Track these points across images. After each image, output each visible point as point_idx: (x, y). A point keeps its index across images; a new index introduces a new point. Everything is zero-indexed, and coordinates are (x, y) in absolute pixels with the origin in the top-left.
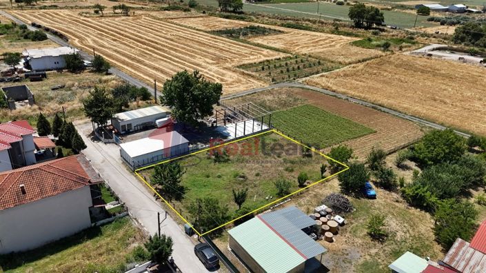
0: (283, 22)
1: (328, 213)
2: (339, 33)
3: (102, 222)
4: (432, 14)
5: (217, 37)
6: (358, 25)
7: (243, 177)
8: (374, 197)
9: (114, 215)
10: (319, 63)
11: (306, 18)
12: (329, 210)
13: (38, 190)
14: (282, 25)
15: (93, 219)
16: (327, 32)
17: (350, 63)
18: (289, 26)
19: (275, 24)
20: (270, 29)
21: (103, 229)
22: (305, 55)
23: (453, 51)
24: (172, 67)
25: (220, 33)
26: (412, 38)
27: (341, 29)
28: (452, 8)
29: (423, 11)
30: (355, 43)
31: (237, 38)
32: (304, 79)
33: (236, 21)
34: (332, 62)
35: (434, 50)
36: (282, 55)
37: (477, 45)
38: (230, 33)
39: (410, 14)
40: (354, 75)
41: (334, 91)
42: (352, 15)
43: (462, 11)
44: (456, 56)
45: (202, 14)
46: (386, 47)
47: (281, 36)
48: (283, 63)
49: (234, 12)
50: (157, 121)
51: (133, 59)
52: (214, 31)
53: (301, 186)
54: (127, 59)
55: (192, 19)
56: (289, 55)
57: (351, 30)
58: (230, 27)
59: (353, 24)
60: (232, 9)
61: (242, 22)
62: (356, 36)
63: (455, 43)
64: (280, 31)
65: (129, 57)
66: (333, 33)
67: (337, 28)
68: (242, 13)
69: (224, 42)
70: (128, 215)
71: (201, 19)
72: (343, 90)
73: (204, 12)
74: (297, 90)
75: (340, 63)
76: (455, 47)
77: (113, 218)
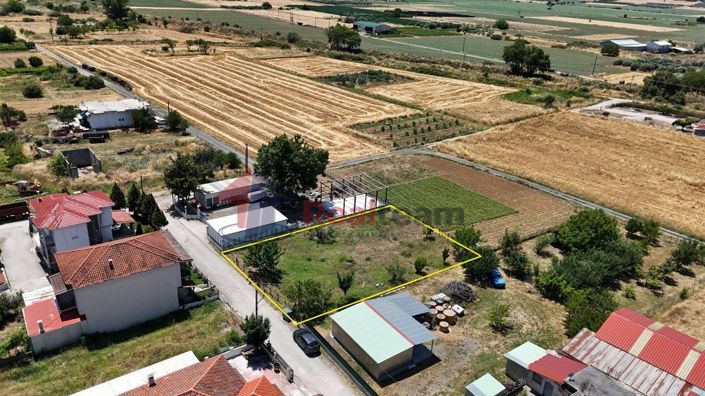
0: (415, 65)
1: (445, 302)
2: (489, 82)
3: (190, 305)
4: (622, 55)
5: (325, 86)
6: (516, 71)
7: (351, 261)
8: (502, 287)
9: (204, 298)
10: (457, 122)
11: (446, 60)
12: (448, 299)
13: (126, 266)
14: (413, 70)
15: (182, 301)
16: (473, 80)
17: (498, 124)
18: (422, 71)
19: (404, 68)
20: (396, 75)
21: (191, 312)
22: (440, 111)
23: (638, 108)
24: (266, 126)
25: (328, 80)
26: (586, 90)
27: (492, 76)
28: (651, 46)
29: (610, 50)
30: (509, 97)
31: (351, 87)
32: (435, 144)
33: (351, 63)
34: (474, 122)
35: (613, 106)
36: (409, 112)
37: (672, 102)
38: (342, 81)
39: (591, 54)
40: (500, 139)
41: (471, 160)
42: (507, 58)
43: (664, 50)
44: (641, 116)
45: (306, 53)
46: (549, 102)
47: (409, 85)
48: (410, 123)
49: (348, 50)
50: (249, 195)
51: (216, 115)
52: (321, 77)
53: (419, 272)
54: (208, 115)
55: (292, 60)
56: (418, 111)
57: (504, 78)
58: (342, 71)
59: (509, 69)
60: (346, 46)
61: (359, 65)
62: (512, 86)
63: (643, 98)
64: (409, 78)
65: (211, 112)
66: (480, 81)
67: (486, 75)
68: (359, 51)
69: (333, 93)
70: (218, 299)
71: (304, 59)
72: (484, 159)
73: (308, 51)
74: (424, 159)
75: (485, 123)
76: (642, 103)
77: (202, 301)
